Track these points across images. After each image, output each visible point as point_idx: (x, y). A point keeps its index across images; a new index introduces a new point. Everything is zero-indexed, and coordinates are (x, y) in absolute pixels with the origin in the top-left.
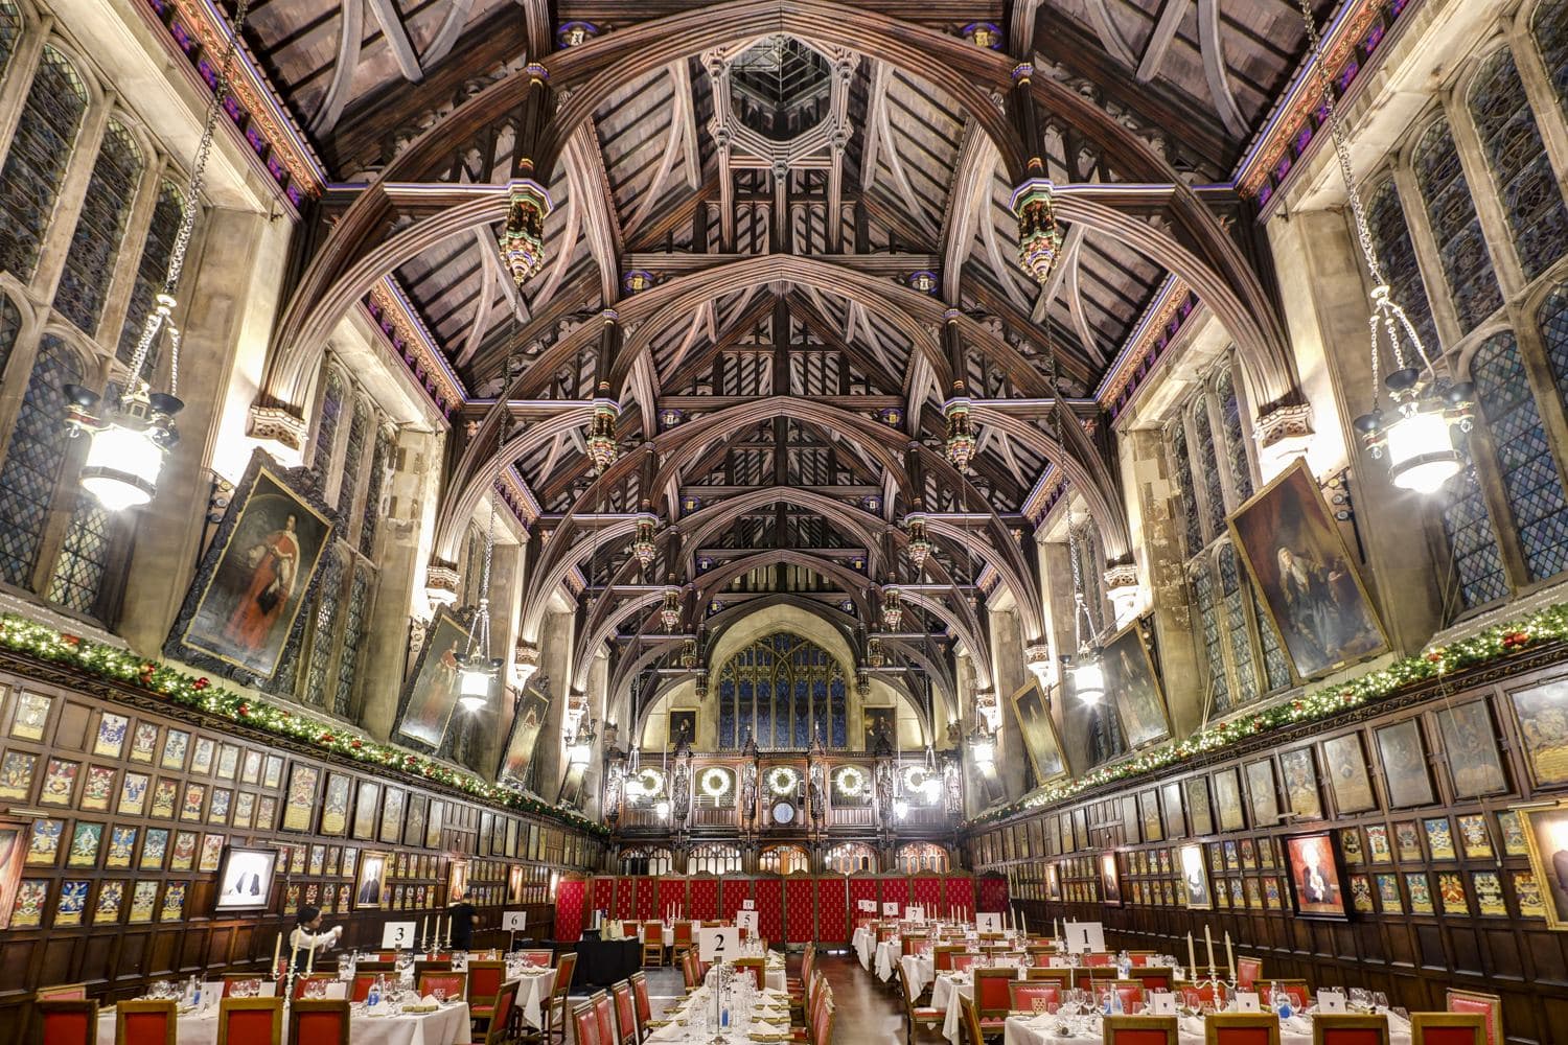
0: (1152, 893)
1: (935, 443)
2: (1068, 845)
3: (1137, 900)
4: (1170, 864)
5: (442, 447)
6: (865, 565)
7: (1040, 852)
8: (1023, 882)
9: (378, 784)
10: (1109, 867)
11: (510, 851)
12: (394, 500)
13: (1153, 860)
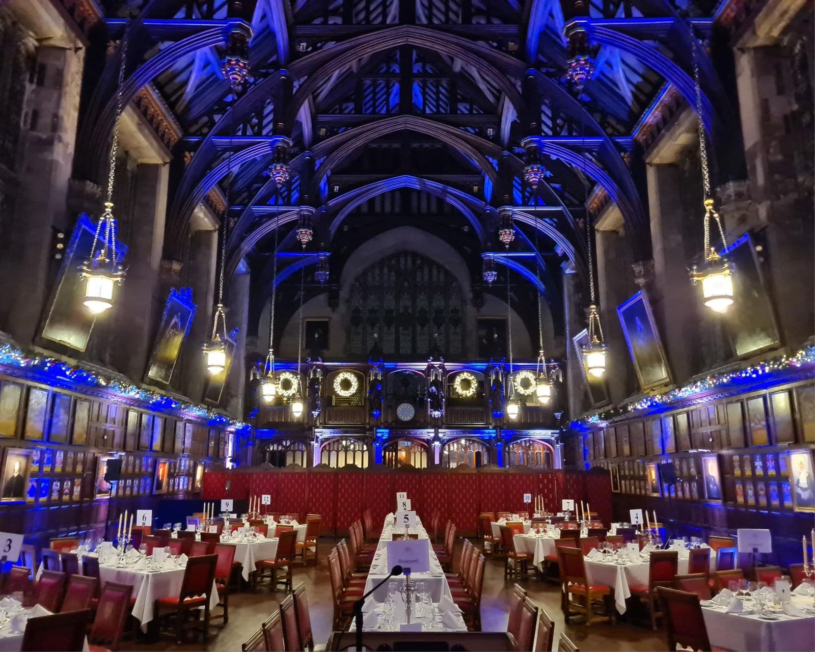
0: (756, 495)
1: (551, 70)
2: (670, 446)
3: (740, 499)
4: (777, 468)
5: (82, 64)
6: (481, 190)
7: (641, 449)
8: (624, 477)
9: (21, 385)
10: (712, 468)
11: (157, 445)
12: (36, 115)
13: (758, 464)
